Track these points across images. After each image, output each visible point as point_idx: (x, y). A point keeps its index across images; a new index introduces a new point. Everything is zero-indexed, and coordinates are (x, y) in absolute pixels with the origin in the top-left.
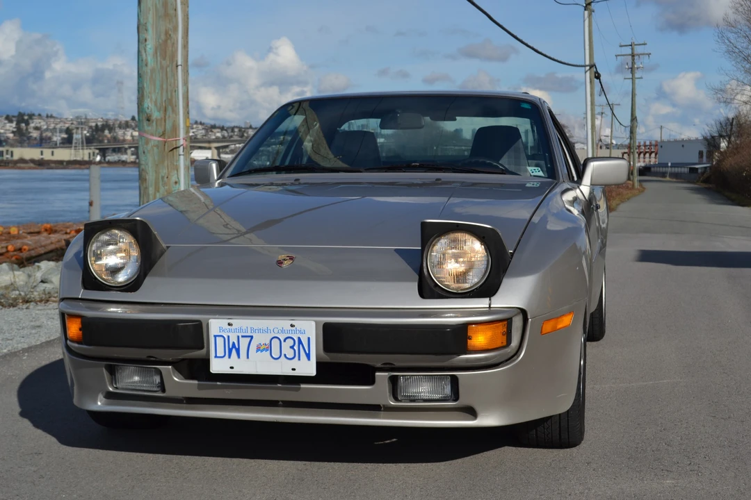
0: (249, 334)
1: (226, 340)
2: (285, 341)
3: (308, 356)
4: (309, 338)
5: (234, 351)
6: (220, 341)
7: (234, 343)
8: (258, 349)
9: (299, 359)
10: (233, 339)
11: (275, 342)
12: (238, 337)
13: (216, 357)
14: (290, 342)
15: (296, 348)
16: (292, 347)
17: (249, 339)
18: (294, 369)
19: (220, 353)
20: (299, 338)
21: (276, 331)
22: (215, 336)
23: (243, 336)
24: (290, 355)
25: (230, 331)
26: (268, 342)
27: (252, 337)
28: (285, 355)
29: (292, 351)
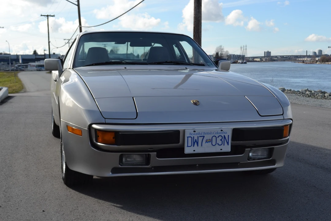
0: (203, 135)
1: (193, 138)
2: (218, 137)
3: (228, 143)
4: (228, 136)
5: (196, 143)
6: (190, 139)
7: (196, 140)
8: (206, 142)
9: (224, 145)
10: (196, 138)
11: (214, 138)
12: (198, 137)
13: (188, 146)
14: (220, 138)
15: (223, 140)
16: (221, 140)
17: (202, 138)
18: (221, 149)
19: (190, 145)
20: (224, 136)
21: (214, 133)
22: (188, 137)
23: (200, 136)
24: (220, 143)
25: (194, 134)
26: (211, 138)
27: (204, 136)
28: (218, 143)
29: (221, 141)
